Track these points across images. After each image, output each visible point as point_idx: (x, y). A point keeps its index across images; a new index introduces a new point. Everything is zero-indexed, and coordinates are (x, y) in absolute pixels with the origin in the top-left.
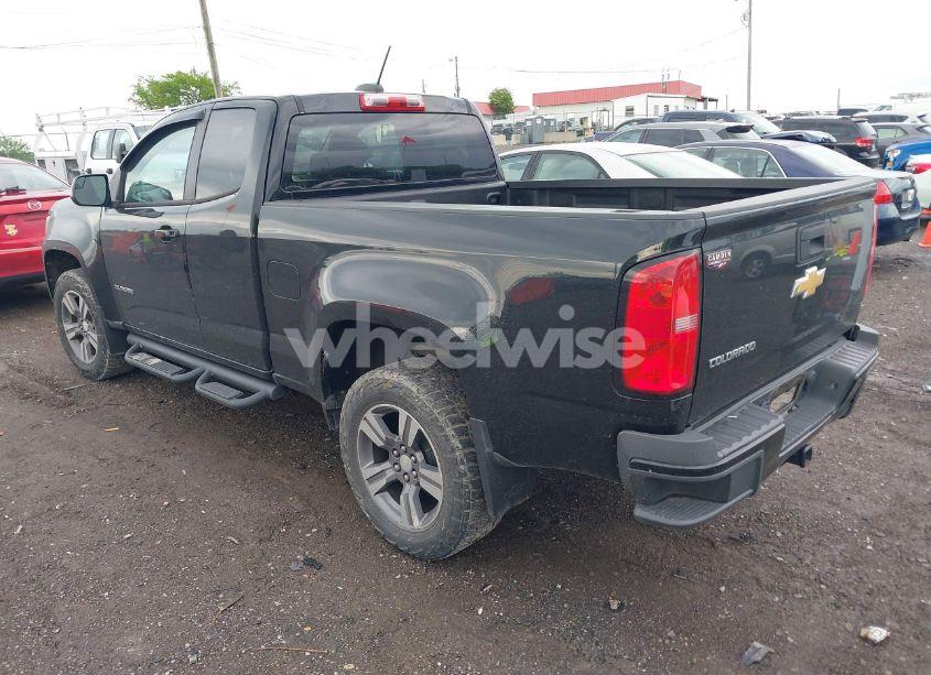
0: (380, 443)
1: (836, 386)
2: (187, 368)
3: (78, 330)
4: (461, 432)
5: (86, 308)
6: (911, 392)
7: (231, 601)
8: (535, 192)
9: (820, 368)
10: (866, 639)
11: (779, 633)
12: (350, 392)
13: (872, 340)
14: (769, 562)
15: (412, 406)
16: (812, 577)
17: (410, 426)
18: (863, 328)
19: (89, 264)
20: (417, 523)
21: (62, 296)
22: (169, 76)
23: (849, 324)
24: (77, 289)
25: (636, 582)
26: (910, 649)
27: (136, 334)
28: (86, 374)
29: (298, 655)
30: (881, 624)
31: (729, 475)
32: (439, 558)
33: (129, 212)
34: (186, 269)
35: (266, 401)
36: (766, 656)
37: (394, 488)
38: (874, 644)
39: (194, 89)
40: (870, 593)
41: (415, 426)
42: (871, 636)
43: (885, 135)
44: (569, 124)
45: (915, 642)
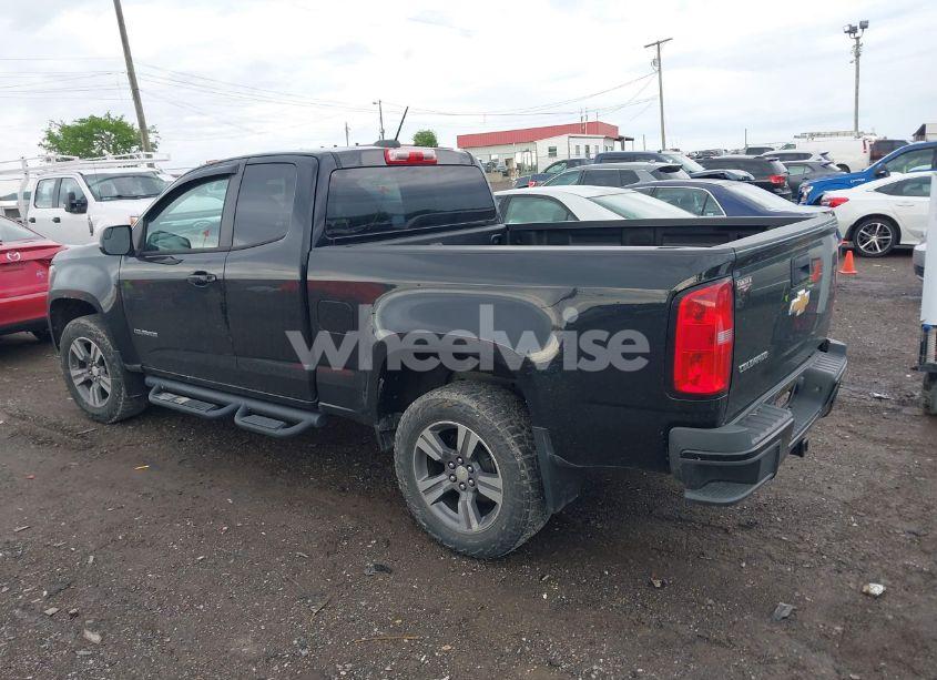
0: (436, 457)
1: (821, 388)
2: (220, 405)
3: (87, 375)
4: (520, 441)
5: (99, 353)
6: (860, 398)
7: (321, 604)
8: (533, 233)
9: (806, 374)
10: (867, 594)
11: (797, 594)
12: (406, 413)
13: (840, 351)
14: (776, 541)
15: (472, 420)
16: (814, 550)
17: (468, 439)
18: (832, 341)
19: (106, 311)
20: (475, 526)
21: (70, 342)
22: (82, 121)
23: (821, 338)
24: (90, 335)
25: (670, 565)
26: (903, 598)
27: (155, 376)
28: (95, 418)
29: (396, 643)
30: (878, 582)
31: (759, 461)
32: (500, 556)
33: (150, 260)
34: (225, 312)
35: (311, 429)
36: (791, 613)
37: (451, 498)
38: (875, 597)
39: (108, 133)
40: (863, 560)
41: (475, 438)
42: (872, 591)
43: (796, 172)
44: (494, 166)
45: (906, 593)
